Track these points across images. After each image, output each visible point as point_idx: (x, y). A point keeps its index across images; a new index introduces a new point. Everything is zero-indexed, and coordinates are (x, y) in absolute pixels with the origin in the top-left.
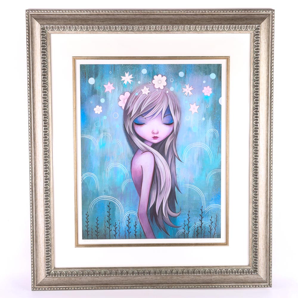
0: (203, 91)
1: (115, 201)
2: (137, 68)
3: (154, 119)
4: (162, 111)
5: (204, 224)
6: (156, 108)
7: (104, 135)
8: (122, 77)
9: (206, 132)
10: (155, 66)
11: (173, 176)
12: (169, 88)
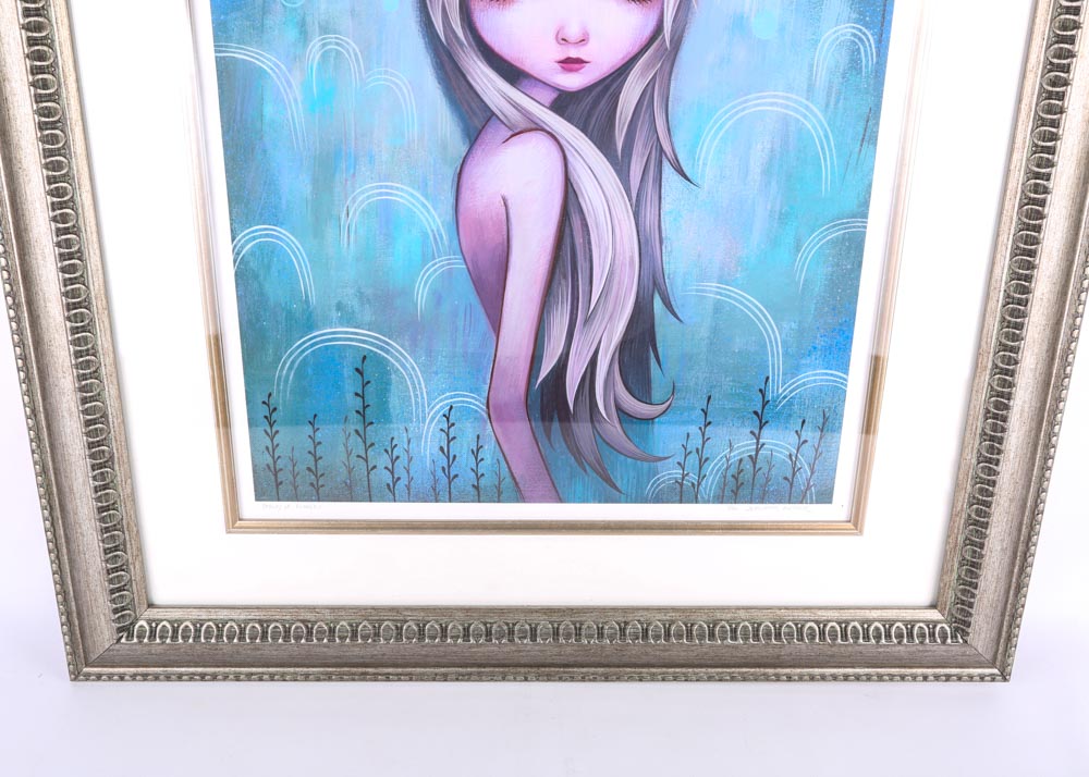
1: (387, 352)
5: (767, 449)
7: (324, 45)
9: (817, 41)
11: (649, 246)
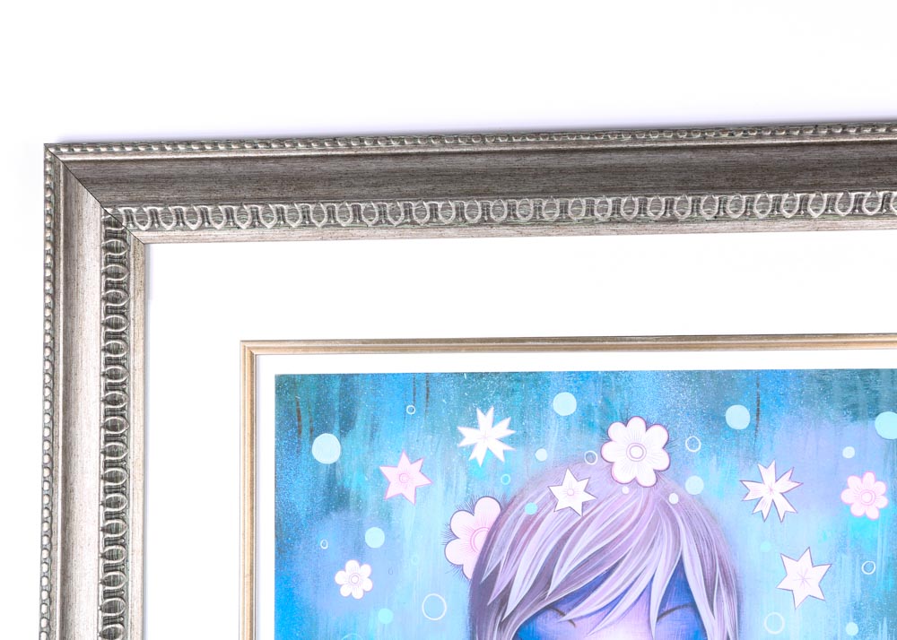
0: (846, 496)
2: (533, 390)
3: (611, 624)
4: (649, 588)
6: (620, 574)
8: (463, 430)
10: (613, 378)
12: (681, 483)
